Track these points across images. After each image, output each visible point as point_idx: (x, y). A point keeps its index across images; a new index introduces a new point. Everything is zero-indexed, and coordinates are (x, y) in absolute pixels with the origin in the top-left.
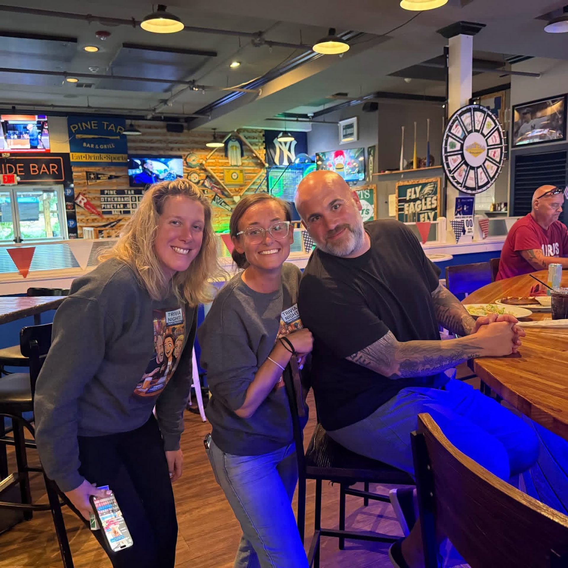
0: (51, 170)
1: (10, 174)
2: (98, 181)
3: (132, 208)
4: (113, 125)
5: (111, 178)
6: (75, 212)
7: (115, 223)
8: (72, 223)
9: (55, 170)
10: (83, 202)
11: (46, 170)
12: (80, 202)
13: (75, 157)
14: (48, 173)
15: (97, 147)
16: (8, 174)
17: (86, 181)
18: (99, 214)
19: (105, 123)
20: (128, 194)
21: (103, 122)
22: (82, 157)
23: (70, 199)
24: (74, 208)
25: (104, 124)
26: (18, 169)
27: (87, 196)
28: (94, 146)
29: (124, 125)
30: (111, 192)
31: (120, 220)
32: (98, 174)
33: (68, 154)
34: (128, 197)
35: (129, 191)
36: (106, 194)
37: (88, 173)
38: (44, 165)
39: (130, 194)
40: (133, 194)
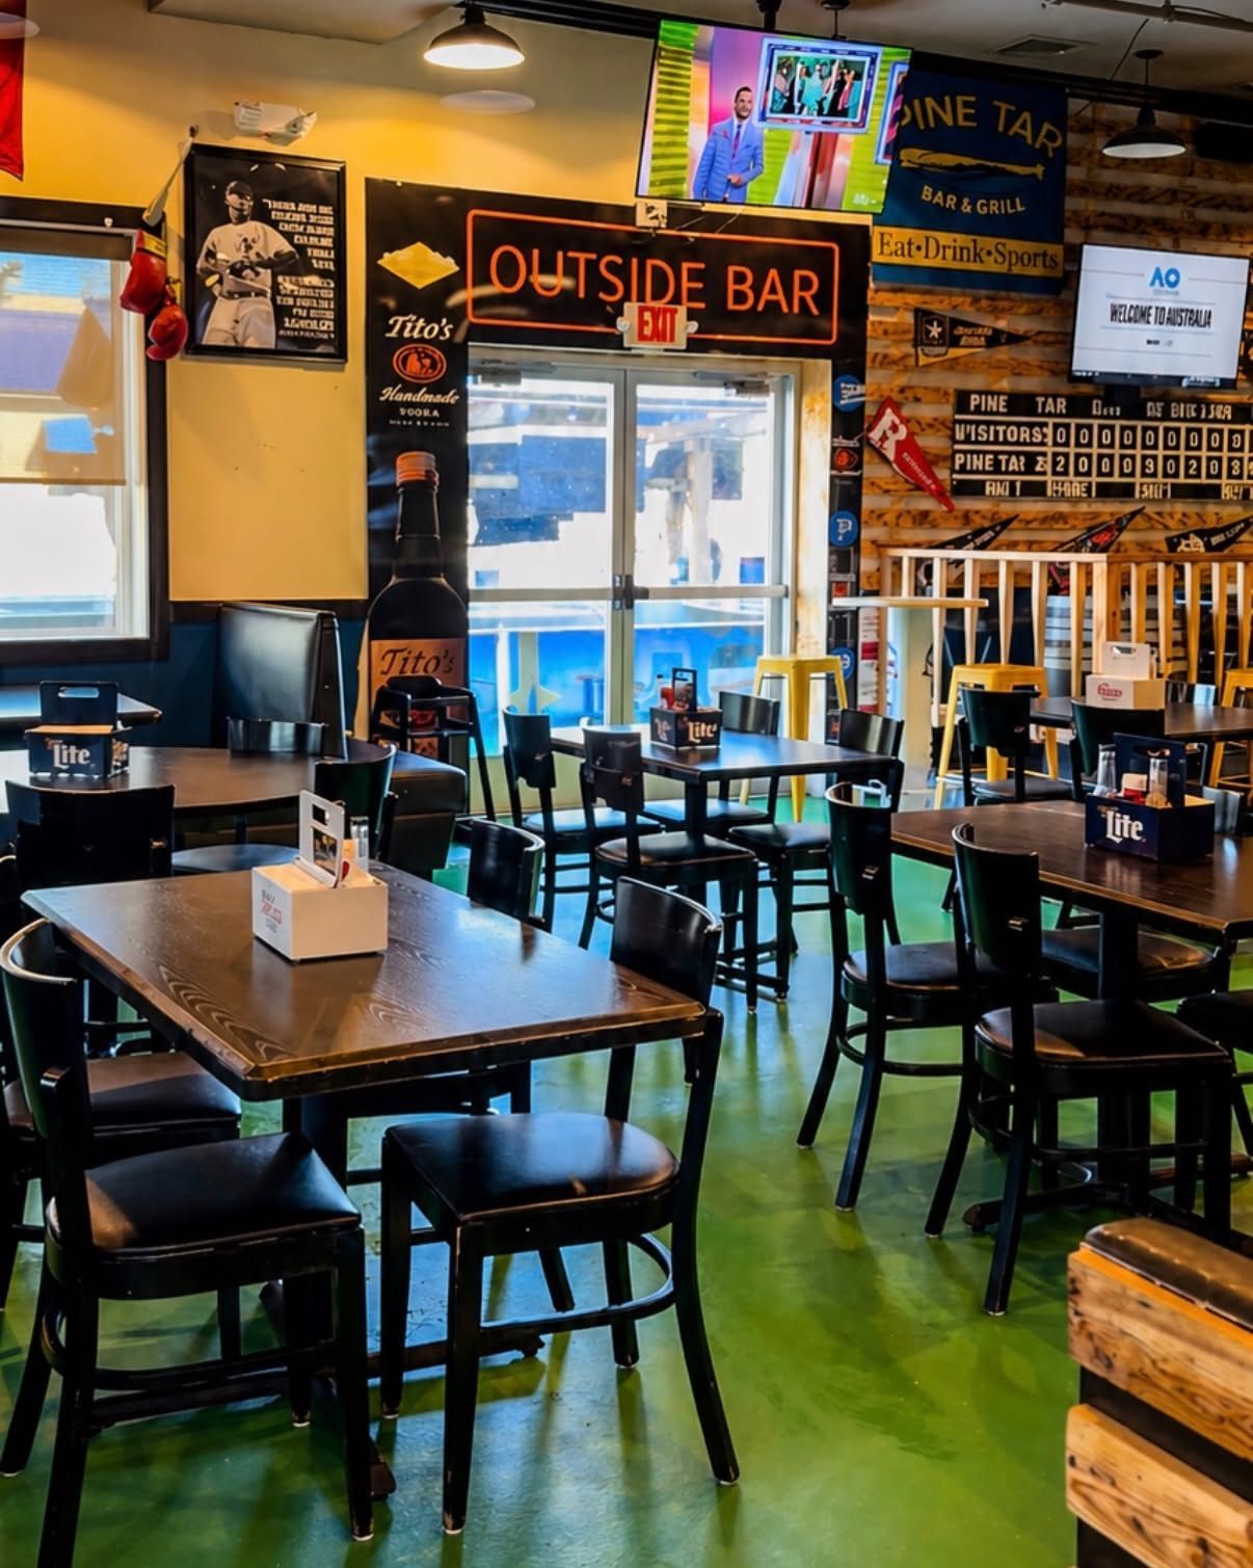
0: (797, 293)
1: (657, 304)
2: (954, 352)
3: (1055, 473)
4: (1026, 115)
5: (995, 339)
6: (858, 480)
7: (991, 534)
8: (846, 525)
9: (808, 295)
10: (893, 438)
11: (780, 297)
12: (884, 438)
13: (889, 246)
14: (785, 309)
15: (967, 208)
16: (650, 303)
17: (913, 351)
18: (940, 495)
19: (1004, 107)
20: (1043, 415)
21: (996, 103)
22: (913, 247)
23: (848, 422)
24: (859, 466)
25: (999, 108)
26: (685, 284)
27: (906, 412)
28: (959, 203)
29: (1060, 120)
30: (992, 403)
31: (1005, 524)
32: (955, 323)
33: (864, 229)
34: (1046, 424)
35: (1050, 400)
36: (972, 408)
37: (923, 316)
38: (773, 273)
39: (1050, 415)
40: (1061, 415)
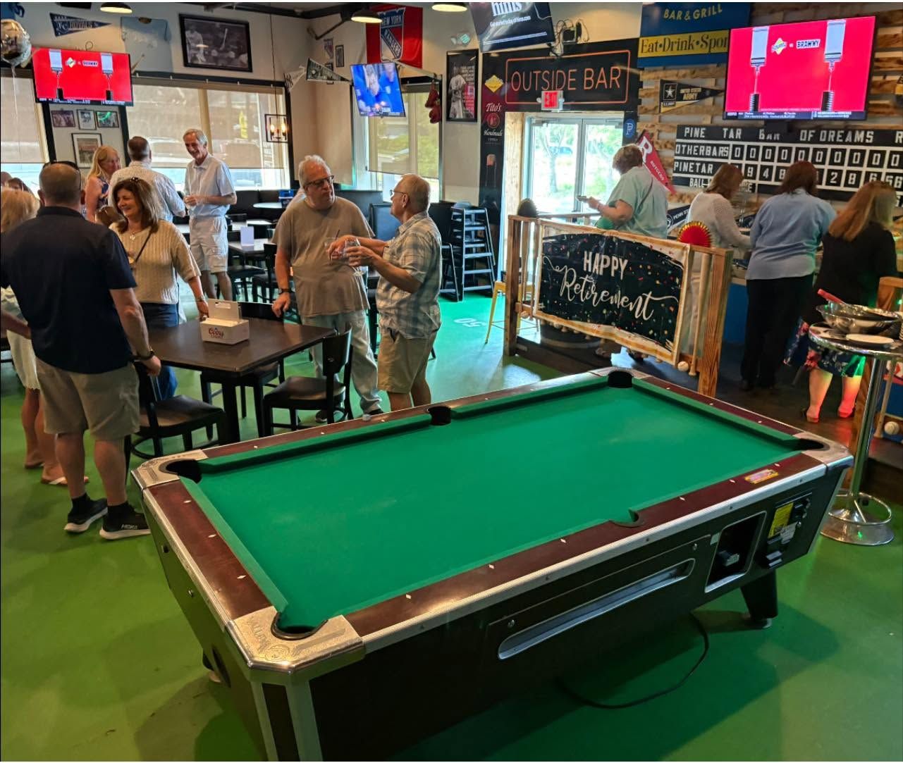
0: (612, 78)
2: (679, 104)
5: (702, 94)
9: (616, 79)
13: (647, 47)
14: (607, 87)
15: (687, 16)
17: (658, 105)
18: (668, 183)
22: (658, 46)
26: (569, 80)
27: (654, 139)
28: (683, 15)
30: (697, 133)
32: (680, 87)
33: (637, 41)
34: (728, 145)
35: (732, 131)
36: (685, 136)
37: (665, 84)
38: (602, 70)
39: (731, 140)
40: (738, 140)
